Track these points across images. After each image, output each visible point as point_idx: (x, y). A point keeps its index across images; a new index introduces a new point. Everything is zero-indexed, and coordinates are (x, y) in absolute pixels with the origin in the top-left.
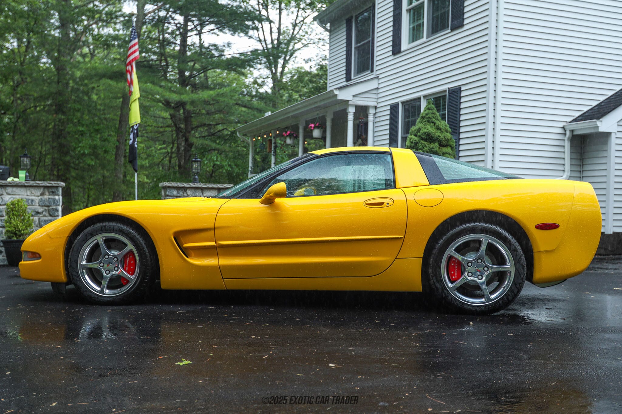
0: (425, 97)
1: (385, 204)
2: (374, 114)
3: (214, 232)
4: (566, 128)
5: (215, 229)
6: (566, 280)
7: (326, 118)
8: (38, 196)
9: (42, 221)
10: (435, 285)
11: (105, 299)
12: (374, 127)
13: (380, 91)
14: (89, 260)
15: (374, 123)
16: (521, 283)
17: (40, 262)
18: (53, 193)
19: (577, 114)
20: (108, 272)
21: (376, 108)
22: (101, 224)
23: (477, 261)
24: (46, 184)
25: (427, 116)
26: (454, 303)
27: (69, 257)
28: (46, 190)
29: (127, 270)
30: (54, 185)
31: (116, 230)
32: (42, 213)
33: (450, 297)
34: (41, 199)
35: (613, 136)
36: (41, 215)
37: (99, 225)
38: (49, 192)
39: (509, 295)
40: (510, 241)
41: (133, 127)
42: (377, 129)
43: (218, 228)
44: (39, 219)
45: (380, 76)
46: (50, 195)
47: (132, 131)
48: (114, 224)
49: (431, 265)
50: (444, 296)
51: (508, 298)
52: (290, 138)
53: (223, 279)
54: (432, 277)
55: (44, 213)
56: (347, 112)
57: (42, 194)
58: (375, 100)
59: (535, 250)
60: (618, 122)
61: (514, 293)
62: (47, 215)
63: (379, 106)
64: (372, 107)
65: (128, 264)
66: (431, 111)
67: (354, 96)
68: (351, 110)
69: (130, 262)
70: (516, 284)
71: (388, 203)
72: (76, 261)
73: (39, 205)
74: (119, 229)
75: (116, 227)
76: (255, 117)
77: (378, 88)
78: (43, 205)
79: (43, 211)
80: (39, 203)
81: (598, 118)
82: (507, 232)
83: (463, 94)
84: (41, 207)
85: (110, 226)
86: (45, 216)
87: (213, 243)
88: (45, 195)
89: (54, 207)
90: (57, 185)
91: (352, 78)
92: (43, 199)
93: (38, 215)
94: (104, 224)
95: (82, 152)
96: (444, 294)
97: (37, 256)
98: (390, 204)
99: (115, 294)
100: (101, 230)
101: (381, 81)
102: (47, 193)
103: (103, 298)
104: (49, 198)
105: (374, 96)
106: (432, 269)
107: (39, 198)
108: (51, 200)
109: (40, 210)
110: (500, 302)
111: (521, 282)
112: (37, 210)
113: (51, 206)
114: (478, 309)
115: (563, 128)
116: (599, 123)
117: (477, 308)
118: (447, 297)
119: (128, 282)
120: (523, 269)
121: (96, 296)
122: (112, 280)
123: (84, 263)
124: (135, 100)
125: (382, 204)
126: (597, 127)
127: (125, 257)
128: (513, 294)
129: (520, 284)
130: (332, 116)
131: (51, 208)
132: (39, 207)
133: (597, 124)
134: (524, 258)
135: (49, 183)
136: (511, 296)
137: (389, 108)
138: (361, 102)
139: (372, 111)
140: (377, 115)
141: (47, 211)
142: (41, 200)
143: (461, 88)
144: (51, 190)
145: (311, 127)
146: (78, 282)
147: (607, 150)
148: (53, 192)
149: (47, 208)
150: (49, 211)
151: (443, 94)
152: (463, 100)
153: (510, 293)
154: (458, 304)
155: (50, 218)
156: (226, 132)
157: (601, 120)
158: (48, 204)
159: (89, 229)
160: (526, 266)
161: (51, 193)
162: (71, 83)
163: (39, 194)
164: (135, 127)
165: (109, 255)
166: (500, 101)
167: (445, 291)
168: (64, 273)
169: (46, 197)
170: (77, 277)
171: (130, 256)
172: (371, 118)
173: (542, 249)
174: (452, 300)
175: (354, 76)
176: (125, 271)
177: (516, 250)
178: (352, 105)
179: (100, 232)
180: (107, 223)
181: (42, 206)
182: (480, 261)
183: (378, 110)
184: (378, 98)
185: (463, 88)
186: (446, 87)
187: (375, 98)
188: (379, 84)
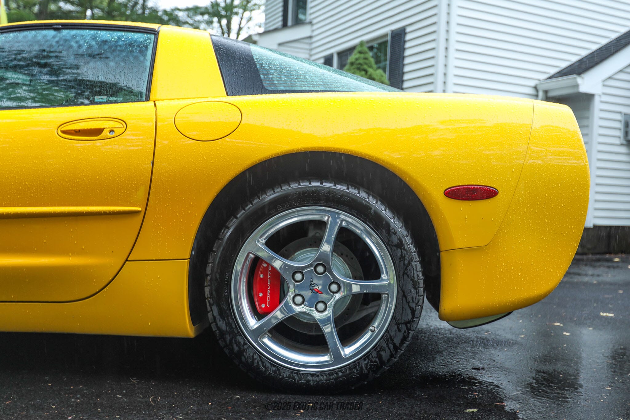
1: (106, 133)
4: (538, 87)
6: (510, 313)
10: (217, 324)
13: (314, 39)
16: (409, 322)
19: (553, 71)
23: (315, 268)
25: (358, 62)
26: (258, 368)
33: (250, 352)
35: (597, 99)
39: (382, 349)
40: (388, 225)
45: (315, 21)
49: (209, 278)
50: (236, 349)
51: (379, 356)
54: (211, 305)
58: (308, 52)
59: (443, 245)
60: (604, 81)
61: (394, 345)
66: (362, 56)
67: (280, 45)
70: (398, 324)
71: (112, 131)
77: (310, 37)
81: (579, 74)
82: (383, 203)
83: (408, 37)
96: (235, 346)
98: (118, 132)
101: (315, 27)
105: (306, 47)
106: (210, 286)
110: (363, 363)
111: (410, 317)
114: (312, 381)
115: (535, 88)
116: (579, 80)
117: (310, 378)
118: (241, 352)
120: (415, 288)
125: (97, 132)
126: (577, 86)
128: (391, 346)
129: (406, 323)
133: (576, 82)
134: (418, 264)
136: (387, 349)
137: (323, 61)
143: (405, 29)
147: (588, 118)
151: (384, 39)
152: (407, 45)
153: (384, 345)
154: (267, 369)
157: (583, 75)
160: (421, 282)
166: (453, 46)
167: (239, 338)
173: (459, 243)
174: (254, 359)
177: (400, 245)
182: (320, 269)
184: (311, 50)
185: (408, 30)
186: (387, 30)
187: (307, 49)
188: (313, 31)
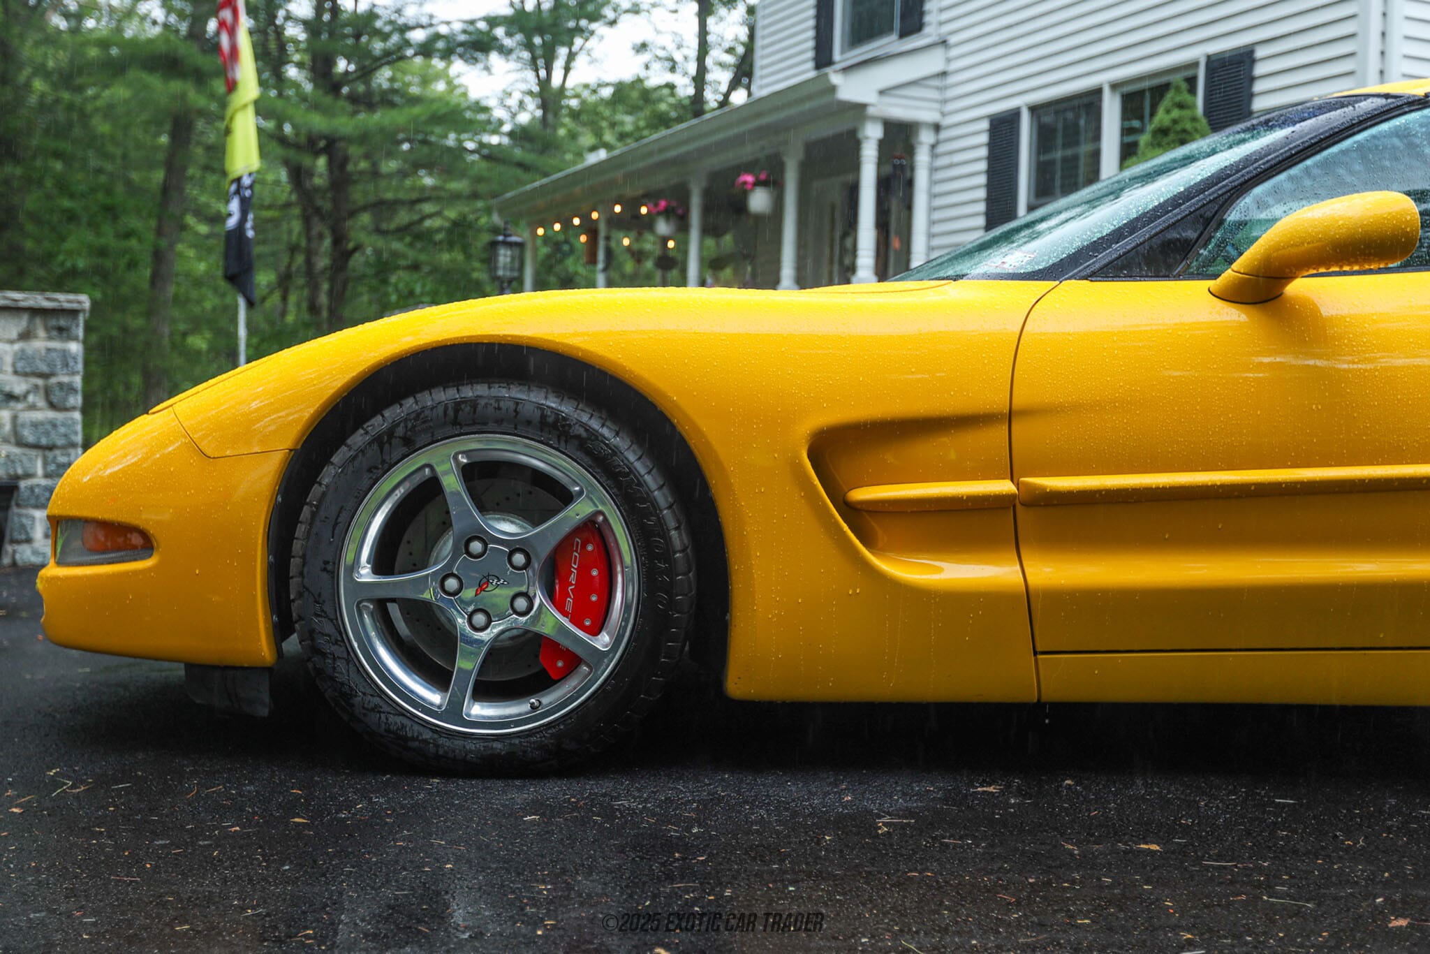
0: (1115, 86)
2: (933, 147)
3: (1006, 427)
5: (1011, 416)
7: (785, 159)
8: (12, 342)
9: (23, 426)
11: (470, 746)
12: (933, 183)
13: (951, 80)
14: (384, 561)
15: (933, 170)
17: (149, 569)
18: (63, 333)
20: (480, 619)
21: (937, 128)
22: (452, 393)
24: (38, 300)
25: (1178, 127)
27: (297, 547)
28: (38, 321)
29: (569, 607)
30: (67, 306)
31: (529, 423)
32: (25, 396)
34: (23, 351)
36: (20, 406)
37: (443, 395)
38: (47, 330)
41: (238, 180)
42: (938, 189)
43: (1028, 413)
44: (14, 419)
45: (953, 40)
46: (50, 338)
47: (237, 192)
48: (516, 392)
52: (668, 219)
53: (1035, 653)
55: (31, 398)
56: (860, 135)
57: (26, 336)
58: (936, 106)
62: (41, 403)
63: (946, 121)
64: (927, 125)
65: (573, 579)
67: (882, 92)
68: (872, 134)
69: (584, 571)
72: (331, 569)
73: (16, 372)
74: (543, 417)
75: (527, 410)
76: (520, 183)
77: (944, 74)
78: (28, 370)
79: (28, 392)
80: (14, 365)
83: (1259, 69)
84: (22, 379)
85: (498, 399)
86: (33, 407)
87: (1005, 487)
88: (36, 337)
89: (66, 379)
90: (75, 306)
91: (837, 56)
92: (29, 351)
93: (12, 404)
94: (468, 392)
95: (68, 264)
97: (136, 540)
99: (517, 723)
100: (455, 422)
101: (954, 52)
102: (41, 333)
103: (459, 743)
104: (49, 350)
105: (934, 95)
107: (17, 347)
108: (54, 355)
109: (19, 387)
112: (7, 389)
113: (52, 374)
119: (573, 661)
121: (427, 735)
122: (496, 654)
123: (365, 574)
124: (245, 106)
127: (564, 547)
130: (801, 155)
131: (53, 380)
132: (14, 379)
135: (48, 299)
137: (985, 125)
138: (899, 110)
139: (926, 137)
140: (941, 149)
141: (42, 392)
142: (21, 356)
143: (1252, 52)
144: (53, 322)
145: (745, 183)
146: (341, 665)
148: (60, 330)
149: (40, 382)
150: (48, 392)
151: (1189, 73)
152: (1258, 87)
155: (51, 414)
156: (436, 223)
158: (44, 368)
159: (393, 413)
161: (55, 333)
162: (38, 85)
163: (14, 335)
164: (247, 181)
165: (484, 539)
168: (266, 621)
169: (40, 344)
170: (336, 643)
171: (584, 547)
172: (922, 158)
175: (843, 52)
176: (564, 614)
178: (875, 119)
179: (449, 430)
180: (481, 390)
181: (26, 375)
183: (944, 135)
184: (945, 101)
185: (1260, 52)
186: (1198, 53)
187: (936, 101)
188: (949, 60)
